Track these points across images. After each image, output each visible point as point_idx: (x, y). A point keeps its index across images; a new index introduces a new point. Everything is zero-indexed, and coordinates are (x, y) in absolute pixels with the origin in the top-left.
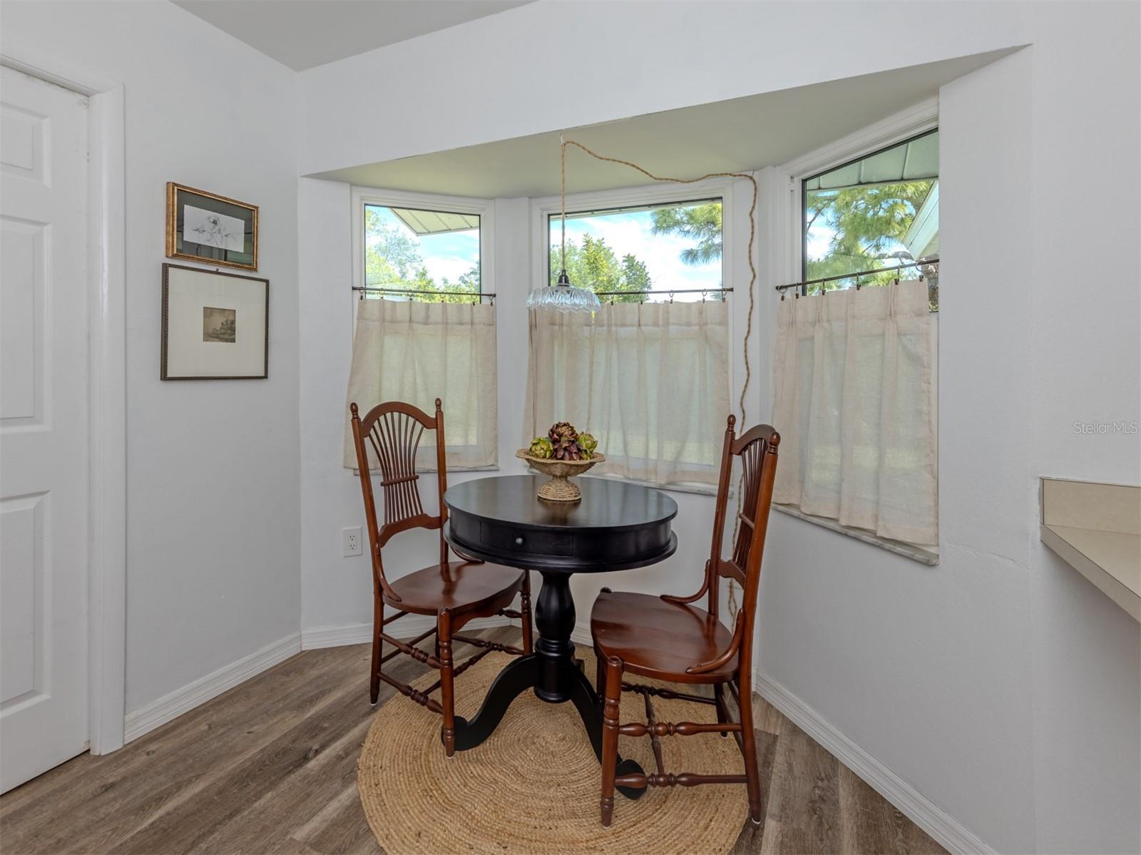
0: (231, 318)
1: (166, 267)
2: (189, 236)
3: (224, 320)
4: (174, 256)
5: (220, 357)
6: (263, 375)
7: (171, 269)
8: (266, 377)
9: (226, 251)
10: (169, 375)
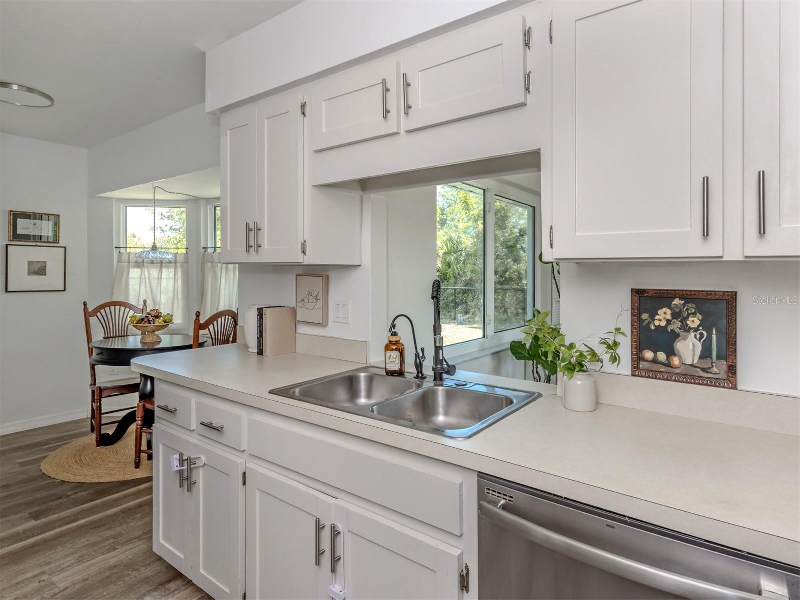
0: (45, 265)
1: (7, 245)
2: (20, 231)
3: (40, 266)
4: (11, 240)
5: (37, 282)
6: (63, 289)
7: (9, 246)
8: (65, 290)
9: (41, 236)
10: (9, 290)
